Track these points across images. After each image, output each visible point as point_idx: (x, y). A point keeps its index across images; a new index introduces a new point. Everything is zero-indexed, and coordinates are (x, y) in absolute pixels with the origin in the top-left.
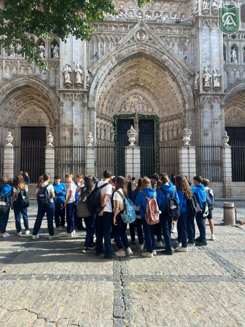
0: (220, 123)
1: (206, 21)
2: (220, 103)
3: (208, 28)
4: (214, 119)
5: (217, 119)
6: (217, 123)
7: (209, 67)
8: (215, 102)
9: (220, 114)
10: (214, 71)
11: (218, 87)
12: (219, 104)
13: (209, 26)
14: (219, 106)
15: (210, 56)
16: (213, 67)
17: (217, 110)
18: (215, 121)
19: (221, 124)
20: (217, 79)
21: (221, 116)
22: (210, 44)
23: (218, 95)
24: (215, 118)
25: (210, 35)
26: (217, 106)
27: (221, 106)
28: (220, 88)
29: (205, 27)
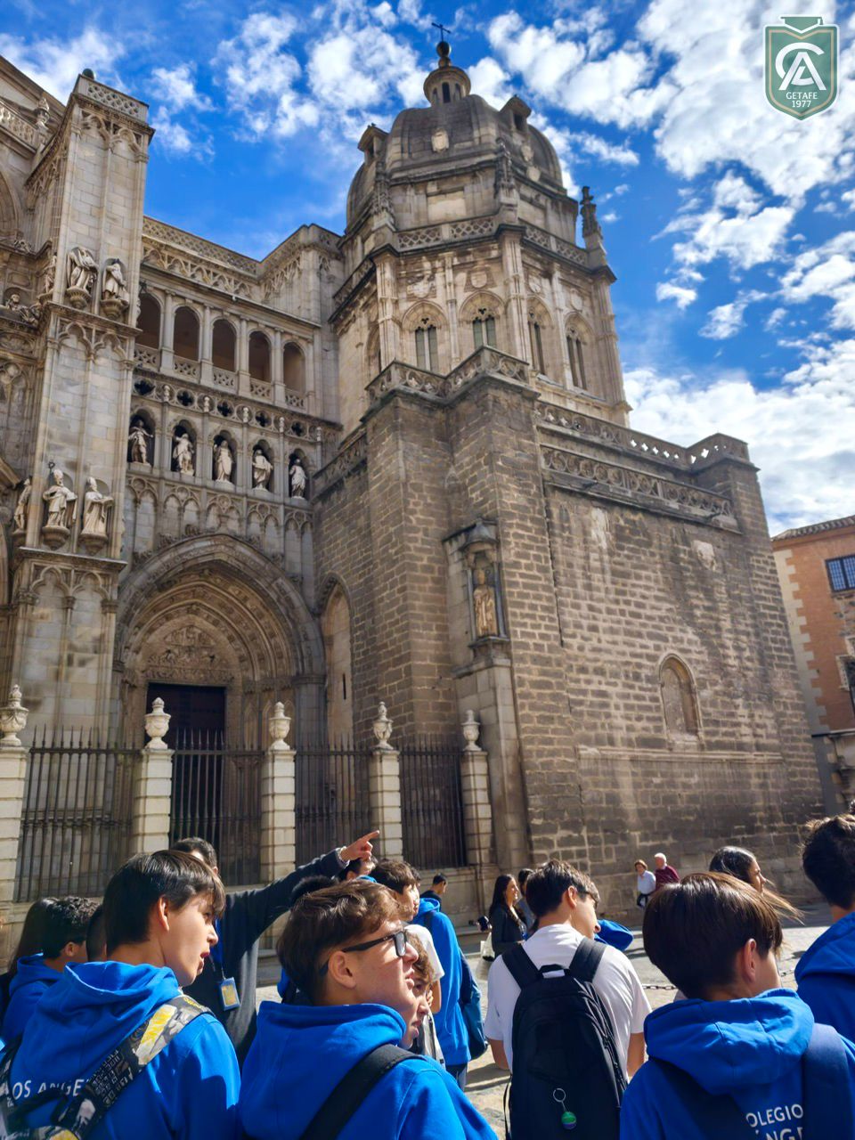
0: (93, 665)
1: (75, 327)
2: (101, 592)
3: (81, 347)
4: (71, 647)
5: (85, 650)
6: (82, 663)
7: (73, 466)
8: (81, 589)
9: (97, 632)
10: (88, 484)
11: (98, 538)
12: (99, 598)
13: (87, 345)
14: (97, 605)
15: (81, 433)
16: (86, 469)
17: (86, 616)
18: (77, 656)
19: (100, 668)
20: (95, 510)
21: (101, 639)
22: (84, 396)
23: (95, 564)
24: (77, 643)
25: (86, 369)
26: (88, 603)
27: (107, 606)
28: (105, 542)
29: (72, 342)
